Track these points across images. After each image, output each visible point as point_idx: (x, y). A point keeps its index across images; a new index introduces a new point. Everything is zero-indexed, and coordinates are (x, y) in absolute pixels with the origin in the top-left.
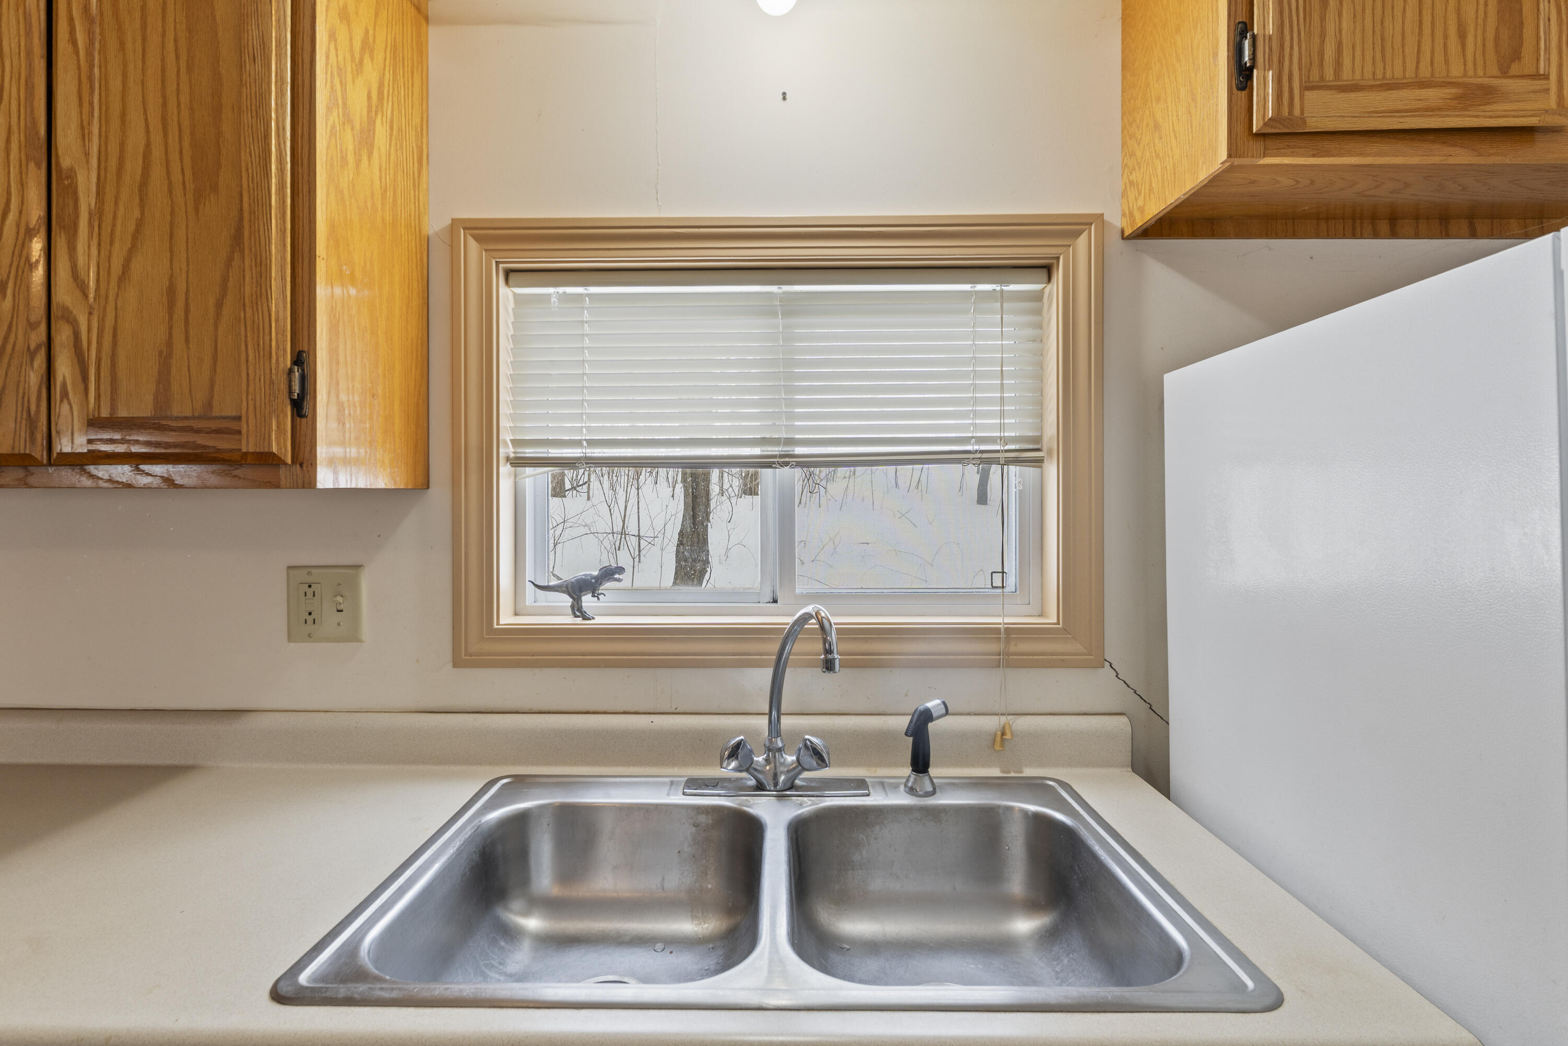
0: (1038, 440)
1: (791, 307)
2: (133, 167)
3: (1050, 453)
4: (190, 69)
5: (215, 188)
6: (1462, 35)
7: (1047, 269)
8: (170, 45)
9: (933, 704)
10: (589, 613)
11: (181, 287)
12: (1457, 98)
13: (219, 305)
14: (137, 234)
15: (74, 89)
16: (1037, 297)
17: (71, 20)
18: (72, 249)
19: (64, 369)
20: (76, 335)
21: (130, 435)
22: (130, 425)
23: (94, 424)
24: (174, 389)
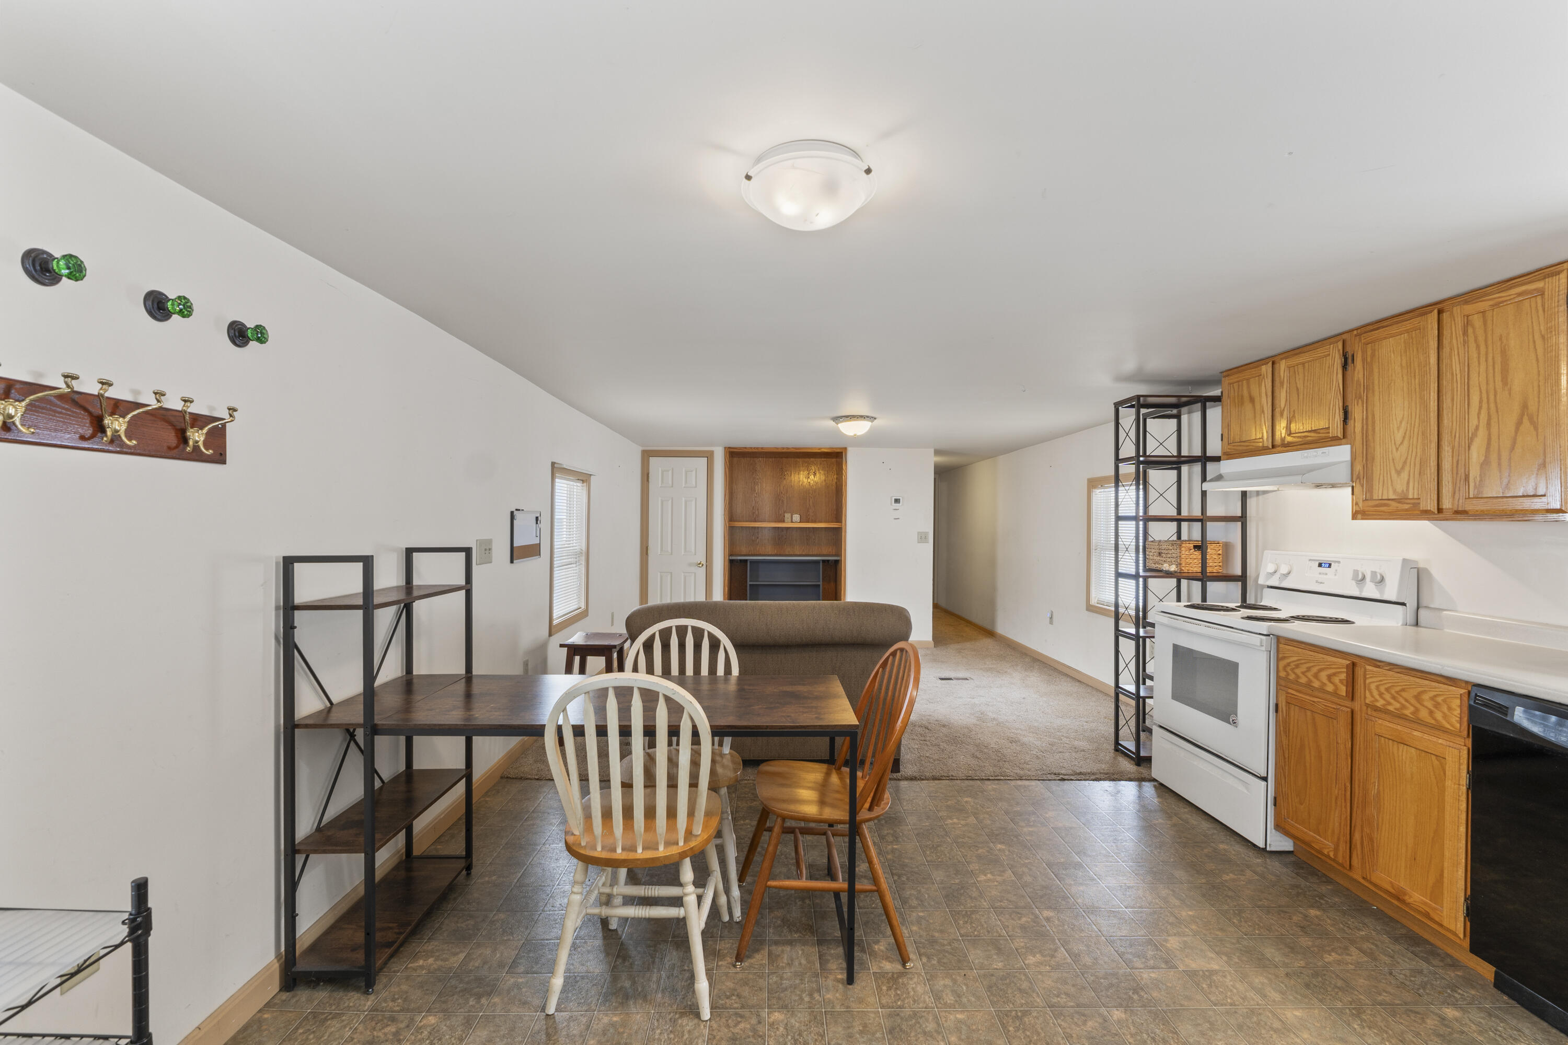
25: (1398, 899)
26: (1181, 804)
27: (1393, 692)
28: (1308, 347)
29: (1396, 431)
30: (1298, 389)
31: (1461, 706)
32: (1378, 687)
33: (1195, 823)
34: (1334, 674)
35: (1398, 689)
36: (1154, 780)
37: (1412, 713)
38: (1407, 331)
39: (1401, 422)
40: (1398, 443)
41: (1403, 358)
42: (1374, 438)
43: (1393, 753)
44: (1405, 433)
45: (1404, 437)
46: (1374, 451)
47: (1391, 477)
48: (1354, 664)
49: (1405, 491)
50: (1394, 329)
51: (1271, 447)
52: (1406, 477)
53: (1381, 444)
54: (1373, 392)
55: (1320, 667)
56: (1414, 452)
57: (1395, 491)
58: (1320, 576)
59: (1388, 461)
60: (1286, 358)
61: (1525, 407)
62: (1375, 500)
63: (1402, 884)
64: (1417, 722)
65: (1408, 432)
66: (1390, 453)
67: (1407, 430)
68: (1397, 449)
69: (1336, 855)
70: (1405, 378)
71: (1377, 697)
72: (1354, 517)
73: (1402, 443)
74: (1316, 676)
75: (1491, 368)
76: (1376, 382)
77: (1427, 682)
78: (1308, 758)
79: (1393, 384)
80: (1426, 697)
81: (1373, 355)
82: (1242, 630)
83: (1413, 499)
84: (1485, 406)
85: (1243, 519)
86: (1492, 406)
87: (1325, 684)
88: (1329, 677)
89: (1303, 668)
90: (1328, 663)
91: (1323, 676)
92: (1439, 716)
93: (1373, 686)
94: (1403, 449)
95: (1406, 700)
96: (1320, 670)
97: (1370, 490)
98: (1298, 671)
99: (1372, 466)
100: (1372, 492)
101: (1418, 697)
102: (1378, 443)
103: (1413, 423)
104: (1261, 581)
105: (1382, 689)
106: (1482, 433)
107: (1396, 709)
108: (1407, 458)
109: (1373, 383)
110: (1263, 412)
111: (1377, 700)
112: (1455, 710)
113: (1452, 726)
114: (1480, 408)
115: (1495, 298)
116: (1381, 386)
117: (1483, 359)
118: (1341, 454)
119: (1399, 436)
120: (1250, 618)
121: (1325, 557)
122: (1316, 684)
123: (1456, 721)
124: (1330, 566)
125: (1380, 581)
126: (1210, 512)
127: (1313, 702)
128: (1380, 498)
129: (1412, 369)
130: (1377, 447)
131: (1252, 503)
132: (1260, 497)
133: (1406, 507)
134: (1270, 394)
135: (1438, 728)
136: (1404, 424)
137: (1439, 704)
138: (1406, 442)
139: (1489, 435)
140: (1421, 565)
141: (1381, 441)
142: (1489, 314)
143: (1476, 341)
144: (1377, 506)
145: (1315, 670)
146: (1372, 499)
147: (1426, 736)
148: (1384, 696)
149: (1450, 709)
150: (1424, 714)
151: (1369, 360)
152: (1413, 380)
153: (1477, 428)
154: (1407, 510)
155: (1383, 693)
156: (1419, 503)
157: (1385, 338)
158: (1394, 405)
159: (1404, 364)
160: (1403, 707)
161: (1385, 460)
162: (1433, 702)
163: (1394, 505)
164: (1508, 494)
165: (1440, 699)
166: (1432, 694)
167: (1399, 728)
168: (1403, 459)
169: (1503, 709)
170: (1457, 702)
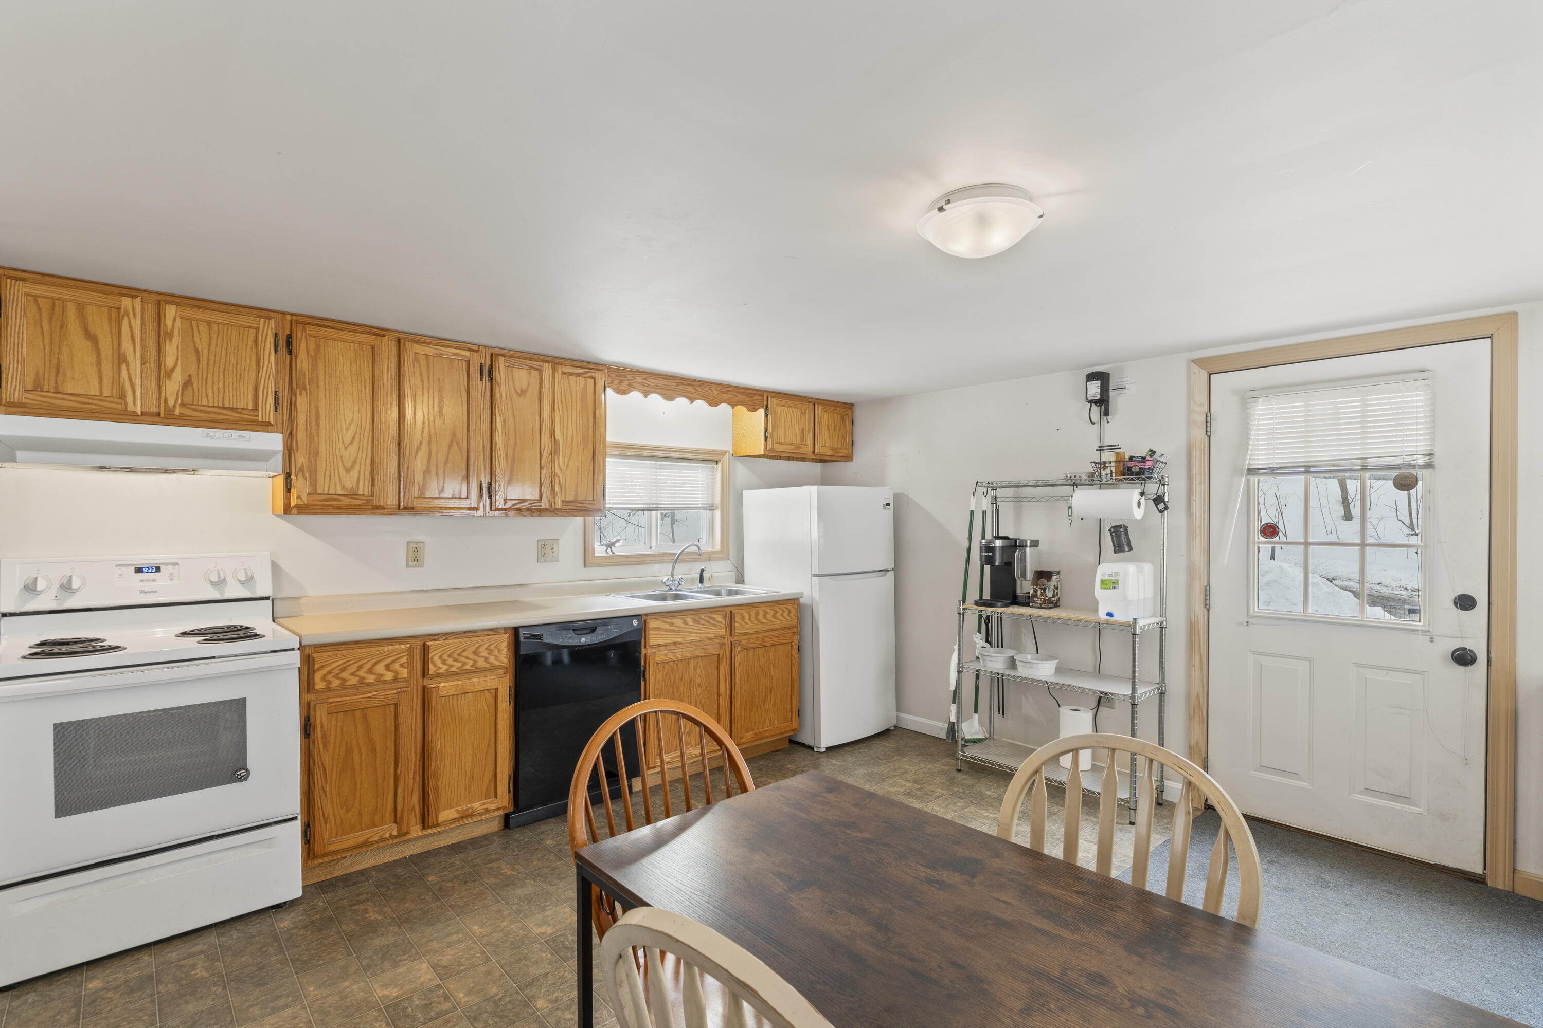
0: (713, 504)
1: (661, 467)
2: (570, 439)
3: (717, 508)
4: (582, 417)
5: (587, 446)
6: (796, 435)
7: (717, 462)
8: (578, 412)
9: (703, 568)
10: (613, 551)
11: (580, 469)
12: (795, 447)
13: (588, 474)
14: (570, 456)
15: (559, 420)
16: (713, 468)
17: (558, 403)
18: (558, 459)
19: (557, 488)
20: (559, 480)
21: (571, 504)
22: (570, 502)
23: (563, 502)
24: (579, 493)
27: (455, 655)
28: (221, 306)
29: (344, 432)
30: (197, 351)
31: (506, 647)
32: (440, 657)
34: (394, 661)
35: (459, 651)
37: (471, 666)
38: (360, 343)
39: (350, 424)
40: (346, 444)
41: (353, 365)
42: (318, 433)
43: (453, 705)
44: (355, 435)
45: (354, 438)
46: (318, 446)
47: (339, 474)
48: (413, 645)
49: (355, 488)
50: (347, 336)
51: (140, 414)
52: (356, 476)
53: (327, 440)
54: (318, 387)
55: (375, 660)
56: (364, 455)
57: (343, 487)
59: (335, 458)
60: (178, 304)
61: (453, 434)
62: (320, 494)
64: (476, 671)
65: (357, 435)
66: (338, 451)
67: (356, 432)
68: (346, 448)
70: (355, 385)
71: (440, 665)
72: (283, 512)
73: (351, 443)
74: (371, 671)
76: (321, 378)
77: (481, 638)
78: (357, 758)
79: (341, 386)
80: (482, 649)
81: (318, 350)
83: (364, 495)
84: (426, 427)
86: (432, 428)
87: (382, 675)
88: (388, 667)
89: (353, 669)
90: (385, 654)
92: (492, 659)
93: (436, 658)
94: (353, 448)
95: (467, 658)
96: (375, 664)
97: (314, 485)
98: (345, 675)
99: (316, 460)
100: (316, 486)
101: (475, 652)
102: (324, 439)
103: (363, 426)
105: (445, 657)
106: (424, 447)
107: (458, 668)
108: (357, 458)
109: (317, 378)
111: (440, 668)
112: (503, 650)
113: (500, 662)
115: (438, 349)
116: (327, 383)
118: (274, 442)
119: (348, 437)
122: (371, 678)
123: (504, 658)
124: (158, 569)
125: (249, 581)
127: (368, 697)
128: (326, 492)
129: (363, 378)
130: (322, 443)
133: (360, 502)
135: (491, 669)
136: (353, 427)
137: (492, 650)
138: (355, 444)
139: (430, 450)
141: (327, 438)
142: (432, 359)
143: (421, 375)
144: (326, 500)
145: (369, 665)
146: (313, 495)
147: (481, 679)
148: (446, 662)
149: (499, 651)
150: (481, 663)
151: (312, 353)
152: (363, 389)
153: (421, 443)
154: (359, 505)
155: (446, 660)
156: (373, 500)
157: (335, 340)
158: (342, 406)
159: (354, 371)
160: (464, 664)
161: (331, 457)
162: (488, 651)
163: (346, 501)
164: (443, 495)
165: (492, 647)
166: (486, 646)
167: (459, 682)
168: (353, 458)
169: (539, 637)
170: (505, 644)
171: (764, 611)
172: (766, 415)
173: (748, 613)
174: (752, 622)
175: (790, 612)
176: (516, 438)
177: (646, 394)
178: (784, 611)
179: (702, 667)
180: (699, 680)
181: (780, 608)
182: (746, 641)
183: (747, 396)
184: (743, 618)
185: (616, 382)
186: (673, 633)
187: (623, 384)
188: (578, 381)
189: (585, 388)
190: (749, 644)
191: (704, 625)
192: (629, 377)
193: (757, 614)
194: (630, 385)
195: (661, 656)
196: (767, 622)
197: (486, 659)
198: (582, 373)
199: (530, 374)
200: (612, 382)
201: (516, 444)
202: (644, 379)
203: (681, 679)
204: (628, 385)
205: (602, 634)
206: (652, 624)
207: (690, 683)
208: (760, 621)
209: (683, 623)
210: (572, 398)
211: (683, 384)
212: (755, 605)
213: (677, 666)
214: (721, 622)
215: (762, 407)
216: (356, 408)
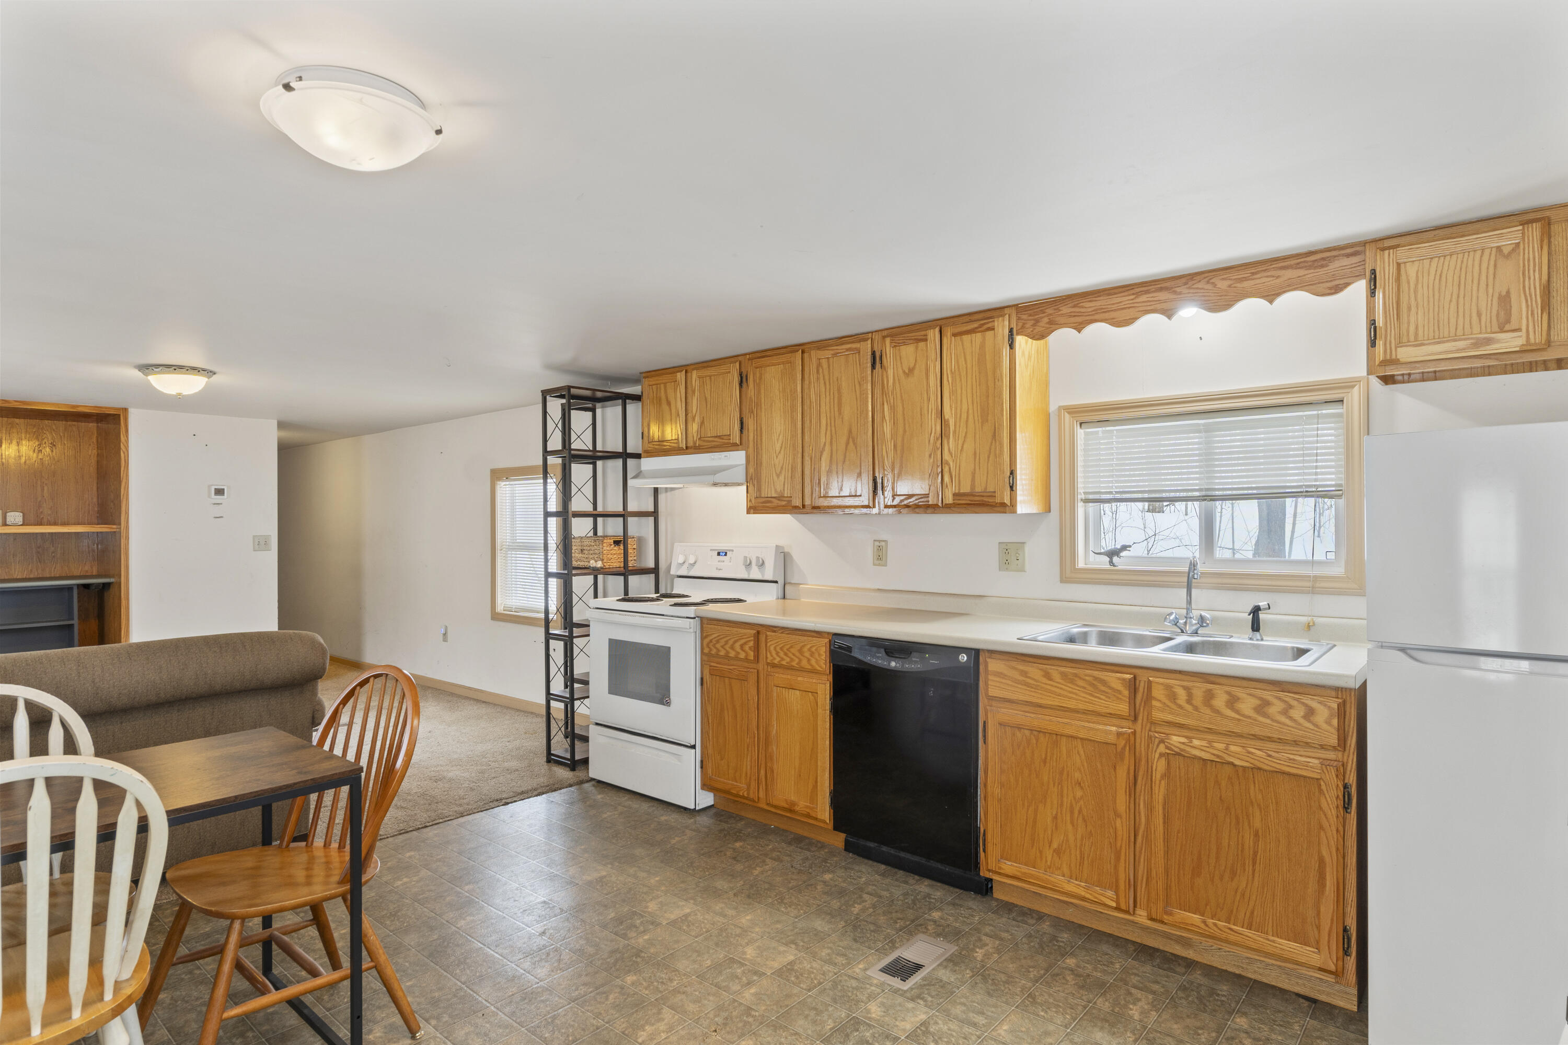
1: (1209, 428)
2: (964, 416)
4: (980, 385)
5: (987, 421)
6: (1479, 315)
7: (1341, 402)
8: (974, 380)
9: (1263, 604)
10: (1116, 564)
11: (978, 452)
12: (1472, 344)
13: (989, 457)
14: (965, 437)
15: (948, 395)
16: (1337, 415)
17: (947, 377)
18: (948, 443)
19: (946, 479)
20: (950, 468)
21: (964, 498)
22: (964, 495)
23: (954, 495)
24: (976, 483)
25: (791, 811)
26: (621, 794)
27: (785, 649)
28: (714, 363)
29: (776, 443)
30: (706, 399)
31: (825, 652)
32: (775, 648)
33: (637, 806)
34: (745, 643)
35: (788, 647)
36: (593, 779)
37: (798, 664)
38: (783, 363)
39: (779, 435)
40: (777, 452)
41: (780, 384)
42: (761, 447)
43: (786, 697)
44: (782, 444)
45: (781, 448)
46: (762, 457)
47: (773, 479)
48: (758, 632)
49: (782, 491)
50: (775, 360)
51: (685, 448)
52: (783, 480)
53: (767, 452)
54: (761, 408)
55: (735, 639)
56: (787, 460)
57: (775, 491)
58: (720, 563)
59: (771, 466)
60: (696, 369)
61: (850, 432)
62: (763, 498)
63: (793, 798)
64: (801, 670)
66: (772, 460)
67: (783, 442)
68: (777, 457)
69: (748, 794)
70: (782, 401)
71: (775, 656)
72: (748, 512)
73: (780, 452)
74: (732, 648)
75: (832, 400)
76: (763, 401)
77: (805, 638)
78: (726, 718)
79: (774, 404)
80: (805, 649)
81: (760, 378)
82: (672, 616)
83: (787, 497)
84: (829, 428)
85: (655, 514)
86: (833, 429)
87: (738, 653)
88: (742, 646)
89: (722, 642)
90: (741, 635)
91: (737, 646)
92: (813, 662)
93: (772, 648)
94: (781, 456)
95: (794, 655)
96: (735, 642)
97: (759, 490)
98: (718, 646)
99: (760, 469)
100: (761, 491)
101: (800, 651)
102: (765, 451)
103: (786, 437)
104: (673, 572)
105: (778, 649)
106: (827, 448)
107: (787, 663)
108: (783, 464)
109: (761, 401)
110: (678, 415)
111: (774, 659)
112: (823, 655)
113: (821, 667)
114: (827, 429)
115: (834, 349)
116: (766, 405)
117: (828, 394)
118: (738, 458)
119: (778, 449)
120: (676, 605)
121: (722, 547)
122: (732, 654)
123: (824, 663)
124: (726, 555)
125: (762, 565)
126: (632, 507)
127: (730, 669)
128: (766, 496)
129: (786, 394)
130: (764, 456)
131: (662, 497)
132: (669, 494)
133: (784, 503)
134: (684, 400)
135: (813, 671)
136: (781, 437)
137: (813, 653)
138: (782, 451)
139: (832, 450)
140: (786, 550)
141: (767, 450)
142: (831, 360)
143: (824, 379)
144: (764, 503)
145: (731, 642)
146: (761, 497)
147: (806, 679)
148: (779, 654)
149: (820, 655)
150: (804, 663)
151: (758, 381)
152: (786, 403)
153: (825, 443)
154: (783, 506)
155: (778, 652)
156: (791, 501)
157: (769, 366)
158: (774, 421)
159: (781, 390)
160: (792, 660)
161: (769, 465)
162: (809, 653)
163: (776, 502)
164: (842, 494)
165: (813, 649)
166: (809, 646)
167: (789, 677)
168: (781, 465)
169: (849, 649)
170: (824, 649)
171: (1228, 693)
172: (1372, 292)
173: (1186, 688)
174: (1196, 708)
175: (1310, 713)
176: (905, 424)
177: (1079, 328)
178: (1291, 707)
179: (1083, 757)
180: (1077, 775)
181: (1280, 699)
182: (1183, 740)
183: (1309, 268)
184: (1173, 697)
185: (1030, 323)
186: (1025, 687)
187: (1041, 324)
188: (974, 340)
189: (982, 346)
190: (1188, 749)
191: (1084, 688)
192: (1049, 311)
193: (1209, 697)
194: (1051, 322)
195: (1007, 714)
196: (1237, 716)
197: (809, 660)
198: (976, 328)
199: (917, 348)
200: (1023, 327)
201: (905, 431)
202: (1074, 306)
203: (1045, 762)
204: (1047, 323)
205: (916, 662)
206: (994, 665)
207: (1061, 773)
208: (1217, 712)
209: (1044, 676)
210: (966, 363)
211: (1147, 292)
212: (1212, 679)
213: (1037, 740)
214: (1119, 692)
215: (1359, 277)
216: (782, 420)
